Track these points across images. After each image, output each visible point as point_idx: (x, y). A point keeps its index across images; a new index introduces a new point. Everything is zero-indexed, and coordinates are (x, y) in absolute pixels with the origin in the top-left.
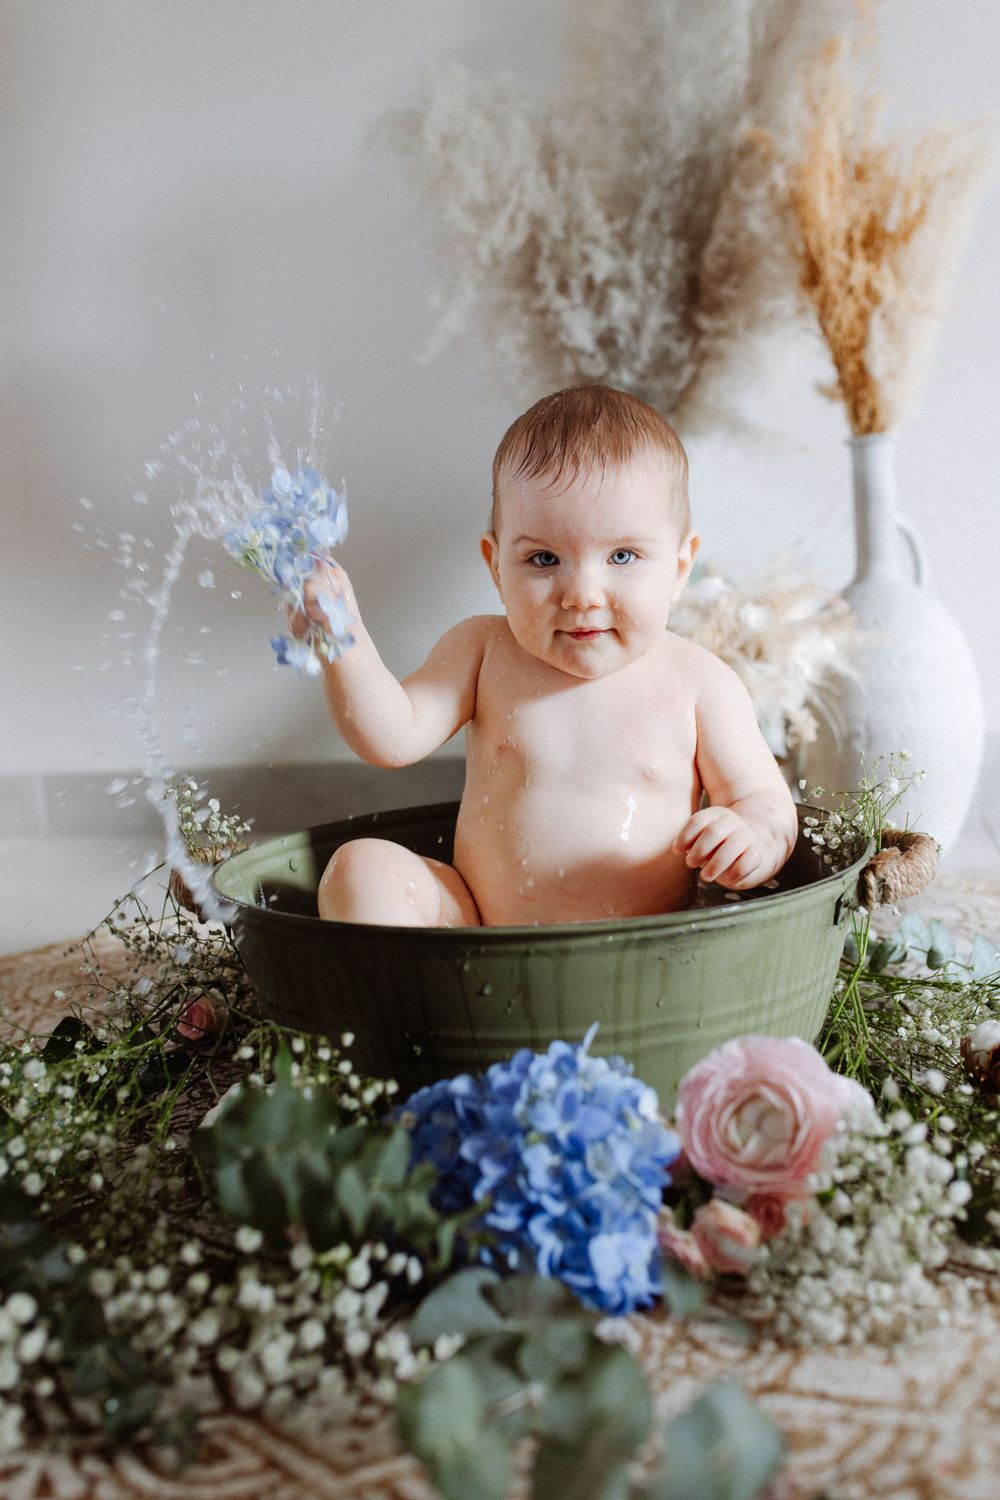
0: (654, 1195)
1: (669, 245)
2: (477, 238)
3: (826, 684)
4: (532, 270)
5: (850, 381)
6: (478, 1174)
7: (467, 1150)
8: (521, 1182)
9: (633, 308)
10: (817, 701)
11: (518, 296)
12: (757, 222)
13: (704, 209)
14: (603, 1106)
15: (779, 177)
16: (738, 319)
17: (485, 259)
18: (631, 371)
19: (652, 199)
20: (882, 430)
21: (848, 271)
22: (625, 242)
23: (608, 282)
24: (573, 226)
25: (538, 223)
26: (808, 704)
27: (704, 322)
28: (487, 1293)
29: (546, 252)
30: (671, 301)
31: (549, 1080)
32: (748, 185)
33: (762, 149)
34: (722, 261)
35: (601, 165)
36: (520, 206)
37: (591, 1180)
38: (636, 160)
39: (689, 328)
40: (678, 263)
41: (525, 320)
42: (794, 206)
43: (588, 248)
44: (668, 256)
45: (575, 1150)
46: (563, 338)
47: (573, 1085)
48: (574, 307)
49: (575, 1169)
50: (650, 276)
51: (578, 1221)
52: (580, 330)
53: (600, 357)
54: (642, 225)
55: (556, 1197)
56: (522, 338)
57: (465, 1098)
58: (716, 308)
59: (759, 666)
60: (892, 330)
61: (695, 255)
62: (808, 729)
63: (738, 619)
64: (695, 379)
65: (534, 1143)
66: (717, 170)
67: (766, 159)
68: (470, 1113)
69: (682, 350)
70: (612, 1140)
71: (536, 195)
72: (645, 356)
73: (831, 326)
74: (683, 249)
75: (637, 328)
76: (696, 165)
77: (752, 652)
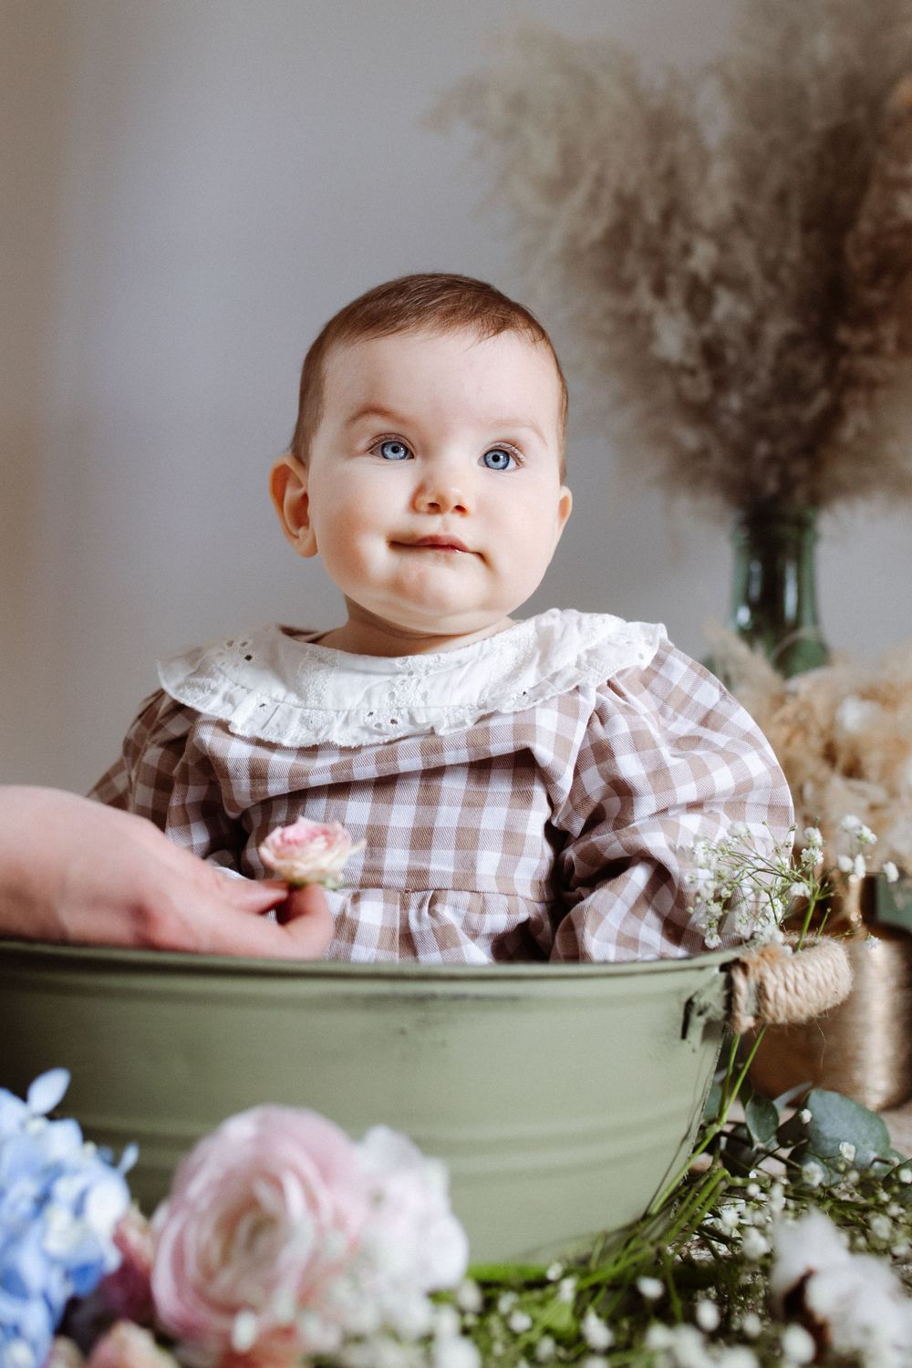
1: (797, 236)
2: (549, 224)
9: (745, 312)
11: (608, 300)
19: (776, 175)
23: (719, 277)
24: (675, 211)
25: (628, 205)
27: (844, 334)
29: (637, 240)
30: (800, 308)
34: (869, 257)
39: (823, 343)
43: (690, 238)
44: (795, 249)
46: (655, 349)
48: (671, 311)
50: (771, 275)
53: (704, 378)
61: (836, 254)
64: (834, 415)
69: (814, 371)
72: (764, 377)
75: (753, 336)
76: (841, 138)
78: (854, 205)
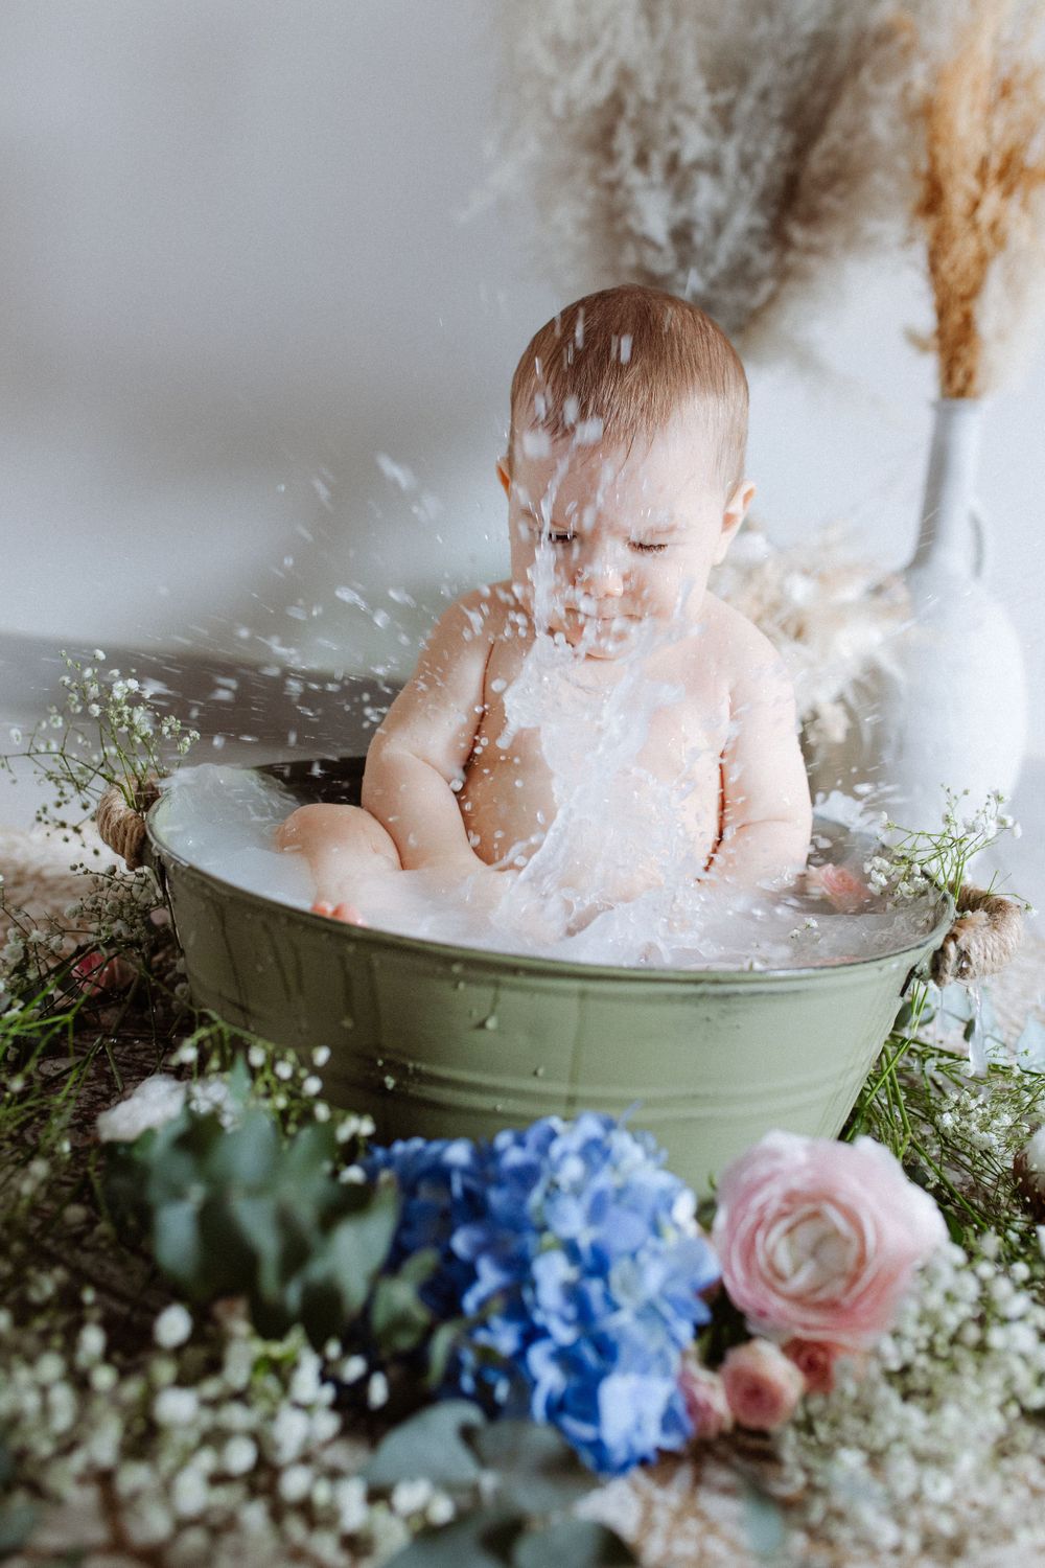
0: (685, 1331)
1: (775, 133)
2: (552, 82)
3: (865, 679)
4: (609, 132)
5: (950, 333)
6: (471, 1276)
7: (461, 1242)
8: (527, 1296)
9: (721, 201)
10: (850, 697)
11: (587, 160)
12: (882, 124)
13: (820, 99)
14: (634, 1209)
15: (918, 76)
16: (834, 235)
17: (558, 107)
18: (702, 274)
19: (765, 73)
20: (976, 396)
21: (976, 204)
22: (724, 120)
23: (698, 165)
24: (669, 89)
25: (626, 76)
26: (841, 699)
27: (798, 233)
28: (467, 1435)
29: (631, 113)
30: (763, 201)
31: (572, 1169)
32: (879, 78)
33: (904, 38)
34: (831, 164)
35: (709, 21)
36: (610, 52)
37: (615, 1307)
38: (753, 22)
39: (777, 237)
40: (779, 156)
41: (591, 192)
42: (926, 115)
43: (680, 119)
44: (771, 147)
45: (597, 1264)
46: (632, 221)
47: (605, 1180)
48: (651, 186)
49: (595, 1288)
50: (746, 165)
51: (589, 1355)
52: (654, 215)
53: (670, 253)
54: (747, 104)
55: (567, 1322)
56: (583, 212)
57: (465, 1171)
58: (812, 218)
59: (798, 647)
60: (1010, 281)
61: (800, 152)
62: (836, 727)
63: (781, 588)
64: (772, 299)
65: (549, 1248)
66: (843, 54)
67: (906, 51)
68: (468, 1193)
69: (764, 261)
70: (643, 1257)
71: (629, 41)
72: (722, 260)
73: (944, 265)
74: (788, 142)
75: (719, 225)
76: (822, 42)
77: (792, 629)
78: (826, 111)
